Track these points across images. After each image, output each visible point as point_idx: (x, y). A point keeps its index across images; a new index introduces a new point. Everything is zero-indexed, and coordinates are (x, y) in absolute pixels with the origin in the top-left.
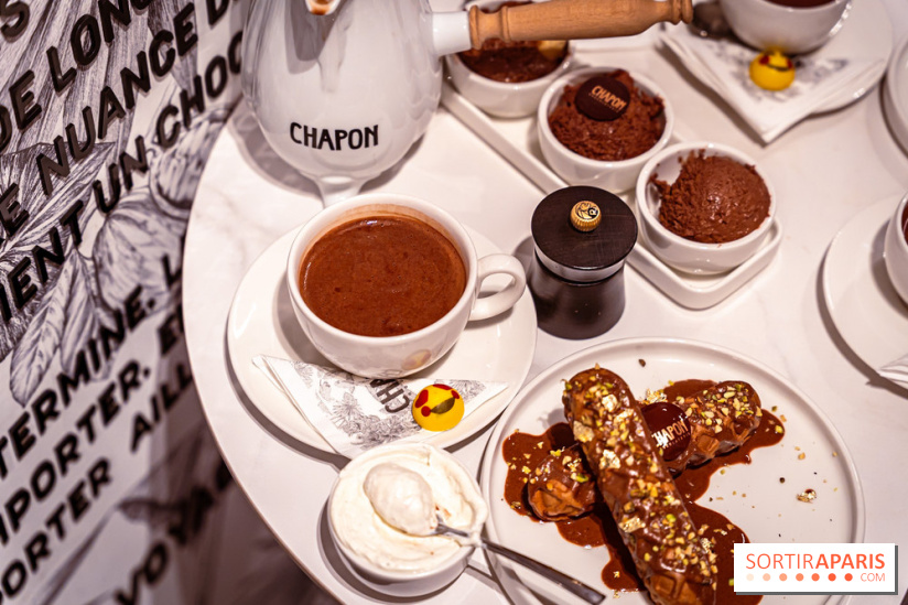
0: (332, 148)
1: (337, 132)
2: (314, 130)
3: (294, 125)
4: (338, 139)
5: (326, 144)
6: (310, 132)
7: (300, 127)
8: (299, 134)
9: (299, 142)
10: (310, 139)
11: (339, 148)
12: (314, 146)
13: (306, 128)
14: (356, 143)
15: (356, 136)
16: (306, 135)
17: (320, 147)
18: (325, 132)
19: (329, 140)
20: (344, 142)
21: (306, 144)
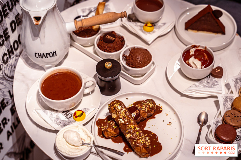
0: (46, 58)
1: (46, 54)
2: (41, 54)
3: (35, 53)
4: (47, 55)
5: (44, 57)
6: (40, 54)
7: (37, 54)
8: (37, 55)
9: (37, 57)
10: (40, 56)
11: (47, 57)
12: (41, 58)
13: (38, 54)
14: (51, 56)
15: (51, 54)
16: (39, 55)
17: (43, 58)
18: (43, 54)
19: (45, 56)
20: (48, 56)
21: (39, 58)
